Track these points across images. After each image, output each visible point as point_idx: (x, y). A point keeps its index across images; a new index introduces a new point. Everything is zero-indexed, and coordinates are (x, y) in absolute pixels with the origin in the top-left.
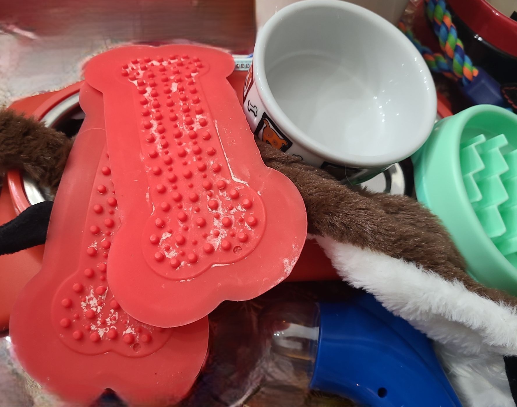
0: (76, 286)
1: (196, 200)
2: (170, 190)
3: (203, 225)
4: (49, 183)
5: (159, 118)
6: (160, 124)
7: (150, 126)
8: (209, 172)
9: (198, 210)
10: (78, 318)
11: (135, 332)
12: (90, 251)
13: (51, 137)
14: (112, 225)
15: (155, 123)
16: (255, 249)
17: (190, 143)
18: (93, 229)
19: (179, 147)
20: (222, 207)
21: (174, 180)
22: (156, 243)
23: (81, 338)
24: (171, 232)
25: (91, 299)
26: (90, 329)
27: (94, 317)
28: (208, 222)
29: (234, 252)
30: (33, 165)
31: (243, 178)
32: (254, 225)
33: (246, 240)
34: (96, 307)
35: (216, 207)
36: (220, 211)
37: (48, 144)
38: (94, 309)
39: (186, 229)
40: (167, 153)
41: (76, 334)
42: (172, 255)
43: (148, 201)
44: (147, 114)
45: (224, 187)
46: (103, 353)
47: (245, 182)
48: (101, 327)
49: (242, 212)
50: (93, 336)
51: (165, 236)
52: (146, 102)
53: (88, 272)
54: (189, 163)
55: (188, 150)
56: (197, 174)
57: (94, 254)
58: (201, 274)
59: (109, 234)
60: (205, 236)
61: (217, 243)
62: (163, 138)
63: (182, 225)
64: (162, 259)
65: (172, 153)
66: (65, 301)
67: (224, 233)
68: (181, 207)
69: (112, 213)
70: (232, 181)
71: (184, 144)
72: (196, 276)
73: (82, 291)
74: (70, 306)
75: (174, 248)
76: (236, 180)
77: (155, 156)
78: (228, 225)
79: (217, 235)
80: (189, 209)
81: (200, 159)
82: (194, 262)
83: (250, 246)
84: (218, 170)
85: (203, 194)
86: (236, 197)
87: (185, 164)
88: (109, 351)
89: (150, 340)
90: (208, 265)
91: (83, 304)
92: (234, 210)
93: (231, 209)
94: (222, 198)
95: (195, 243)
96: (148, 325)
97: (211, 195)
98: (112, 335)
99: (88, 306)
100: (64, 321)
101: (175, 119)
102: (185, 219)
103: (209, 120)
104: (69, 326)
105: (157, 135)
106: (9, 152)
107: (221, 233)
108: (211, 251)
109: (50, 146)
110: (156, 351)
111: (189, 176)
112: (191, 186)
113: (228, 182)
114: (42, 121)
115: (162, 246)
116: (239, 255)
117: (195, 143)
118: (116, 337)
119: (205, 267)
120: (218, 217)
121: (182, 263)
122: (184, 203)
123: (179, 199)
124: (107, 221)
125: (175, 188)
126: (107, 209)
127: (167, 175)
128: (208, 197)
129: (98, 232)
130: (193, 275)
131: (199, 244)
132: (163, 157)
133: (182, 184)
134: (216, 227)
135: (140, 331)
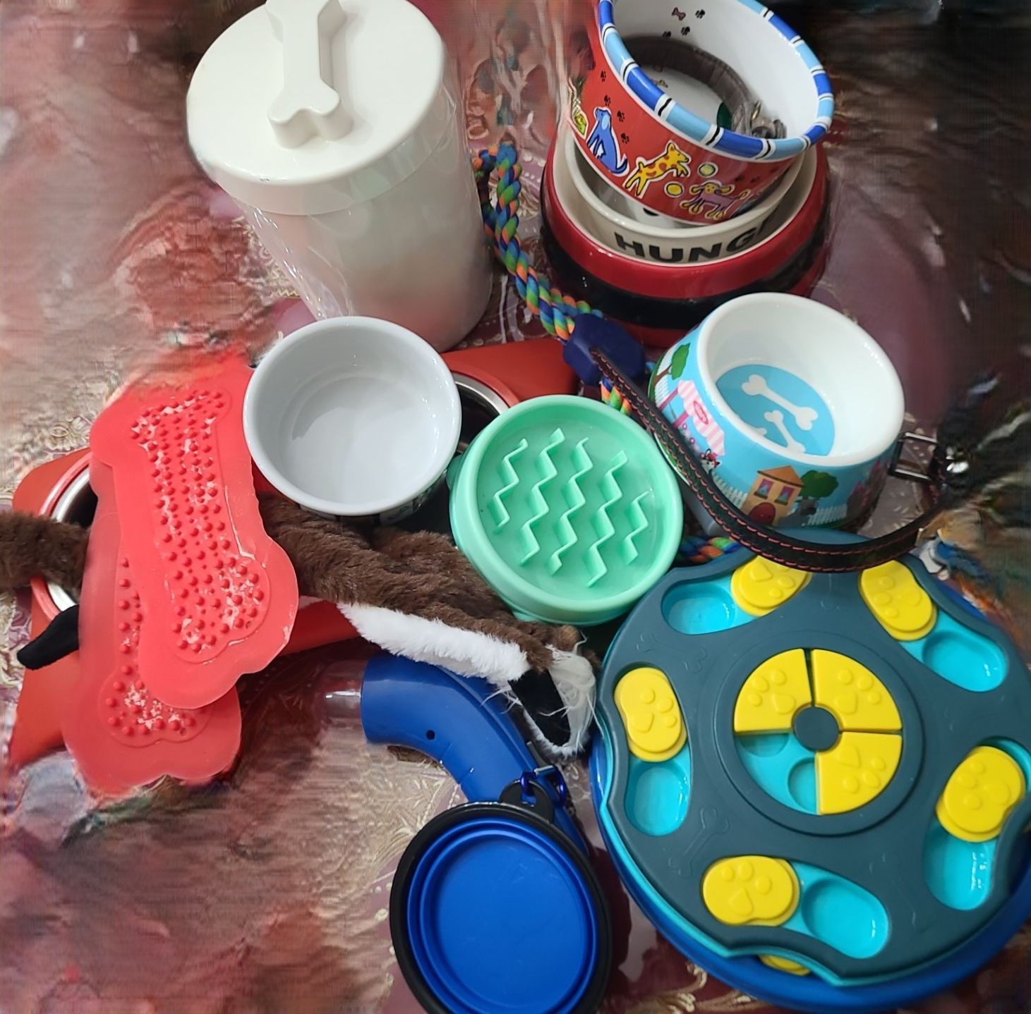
0: (116, 685)
1: (210, 580)
2: (186, 574)
3: (218, 605)
4: (73, 584)
5: (172, 492)
6: (172, 500)
7: (162, 504)
8: (220, 549)
9: (213, 591)
10: (124, 714)
11: (180, 717)
12: (122, 648)
13: (64, 536)
14: (140, 618)
15: (167, 499)
16: (263, 621)
17: (202, 518)
18: (122, 626)
19: (191, 525)
20: (234, 584)
21: (189, 563)
22: (179, 630)
23: (131, 733)
24: (190, 617)
25: (133, 695)
26: (137, 723)
27: (139, 711)
28: (222, 602)
29: (247, 627)
30: (52, 571)
31: (250, 552)
32: (261, 598)
33: (254, 614)
34: (140, 701)
35: (227, 585)
36: (232, 589)
37: (62, 544)
38: (138, 704)
39: (204, 612)
40: (180, 534)
41: (125, 729)
42: (193, 640)
43: (167, 589)
44: (159, 489)
45: (234, 563)
46: (154, 743)
47: (251, 556)
48: (148, 719)
49: (250, 587)
50: (141, 729)
51: (186, 622)
52: (157, 473)
53: (124, 669)
54: (201, 542)
55: (200, 528)
56: (209, 553)
57: (128, 650)
58: (222, 652)
59: (138, 628)
60: (221, 616)
61: (230, 621)
62: (175, 516)
63: (199, 608)
64: (185, 645)
65: (186, 533)
66: (109, 701)
67: (237, 610)
68: (197, 591)
69: (138, 606)
70: (240, 556)
71: (196, 521)
72: (216, 657)
73: (123, 689)
74: (115, 704)
75: (195, 632)
76: (244, 554)
77: (169, 539)
78: (239, 601)
79: (231, 613)
80: (204, 591)
81: (211, 536)
82: (213, 642)
83: (258, 619)
84: (227, 545)
85: (215, 573)
86: (244, 572)
87: (198, 544)
88: (158, 740)
89: (193, 723)
90: (225, 645)
91: (127, 701)
92: (244, 586)
93: (241, 584)
94: (232, 575)
95: (213, 624)
96: (190, 710)
97: (223, 574)
98: (158, 725)
99: (132, 702)
100: (111, 720)
101: (187, 490)
102: (202, 602)
103: (219, 488)
104: (118, 724)
105: (170, 514)
106: (25, 563)
107: (234, 611)
108: (226, 630)
109: (65, 546)
110: (201, 732)
111: (202, 556)
112: (205, 567)
113: (237, 557)
114: (53, 517)
115: (184, 632)
116: (251, 629)
117: (206, 518)
118: (162, 725)
119: (223, 646)
120: (230, 595)
121: (204, 647)
122: (199, 586)
123: (195, 582)
124: (134, 616)
125: (191, 571)
126: (133, 603)
127: (182, 559)
128: (220, 576)
129: (127, 628)
130: (215, 654)
131: (216, 625)
132: (176, 540)
133: (196, 565)
134: (229, 606)
135: (183, 716)
